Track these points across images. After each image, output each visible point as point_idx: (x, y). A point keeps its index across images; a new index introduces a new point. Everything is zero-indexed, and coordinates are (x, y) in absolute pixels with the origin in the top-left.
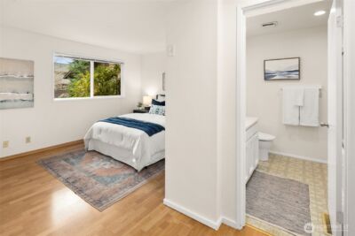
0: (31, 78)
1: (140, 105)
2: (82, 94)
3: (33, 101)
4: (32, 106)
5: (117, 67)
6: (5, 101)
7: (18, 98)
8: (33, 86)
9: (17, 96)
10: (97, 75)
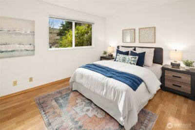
0: (33, 33)
1: (105, 53)
2: (67, 45)
3: (34, 50)
4: (34, 55)
5: (89, 26)
6: (14, 51)
7: (23, 49)
8: (34, 39)
9: (23, 47)
10: (77, 32)
